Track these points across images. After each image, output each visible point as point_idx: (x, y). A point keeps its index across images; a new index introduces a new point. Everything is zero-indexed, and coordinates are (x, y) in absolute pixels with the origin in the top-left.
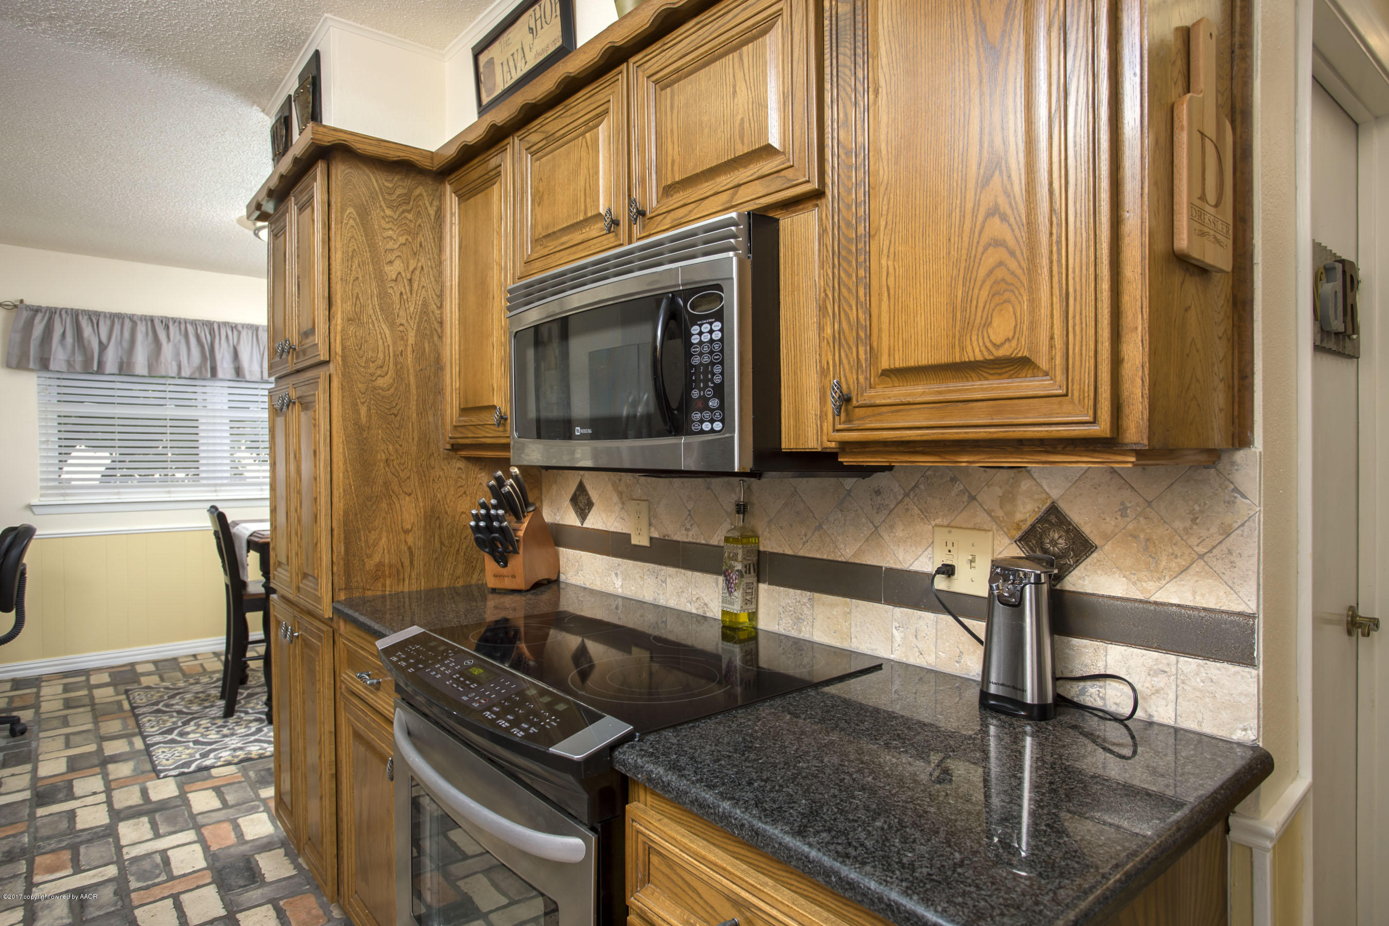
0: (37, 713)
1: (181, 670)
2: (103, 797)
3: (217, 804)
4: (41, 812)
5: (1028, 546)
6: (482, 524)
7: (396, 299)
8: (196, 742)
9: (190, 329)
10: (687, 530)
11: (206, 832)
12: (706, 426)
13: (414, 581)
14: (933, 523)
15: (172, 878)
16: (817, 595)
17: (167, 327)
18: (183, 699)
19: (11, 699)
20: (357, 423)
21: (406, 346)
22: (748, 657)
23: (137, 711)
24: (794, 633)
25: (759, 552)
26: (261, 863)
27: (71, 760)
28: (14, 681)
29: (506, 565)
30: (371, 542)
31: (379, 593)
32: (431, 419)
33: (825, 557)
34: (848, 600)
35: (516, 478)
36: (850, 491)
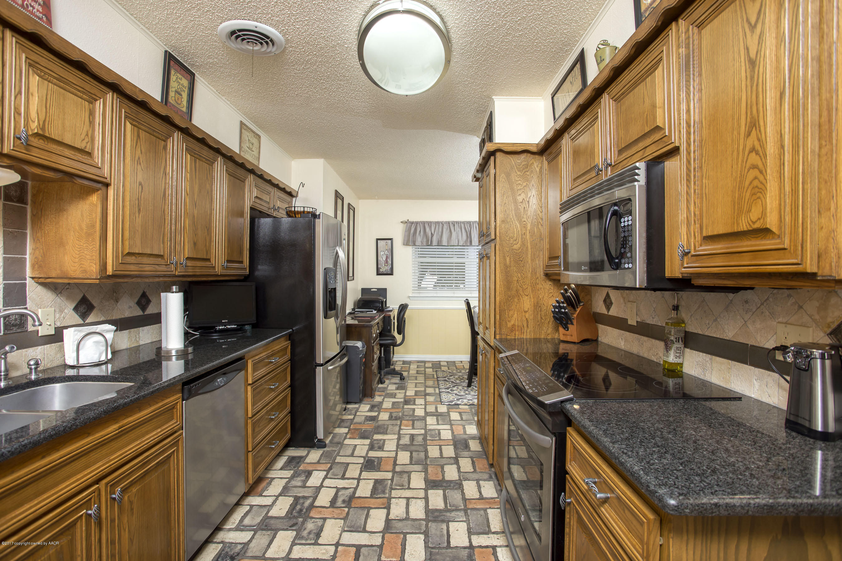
0: (408, 374)
1: (456, 366)
2: (423, 407)
3: (459, 418)
4: (406, 407)
5: (836, 338)
6: (557, 310)
7: (522, 210)
8: (456, 394)
9: (462, 225)
10: (653, 318)
11: (454, 427)
12: (626, 266)
13: (528, 334)
14: (777, 321)
15: (440, 439)
16: (713, 357)
17: (454, 225)
18: (454, 377)
19: (402, 367)
20: (505, 264)
21: (526, 230)
22: (677, 386)
23: (439, 379)
24: (702, 377)
25: (686, 332)
26: (470, 444)
27: (416, 392)
28: (403, 361)
29: (568, 330)
30: (510, 315)
31: (513, 337)
32: (537, 262)
33: (718, 336)
34: (730, 361)
35: (573, 290)
36: (731, 301)
